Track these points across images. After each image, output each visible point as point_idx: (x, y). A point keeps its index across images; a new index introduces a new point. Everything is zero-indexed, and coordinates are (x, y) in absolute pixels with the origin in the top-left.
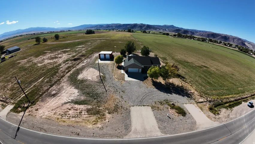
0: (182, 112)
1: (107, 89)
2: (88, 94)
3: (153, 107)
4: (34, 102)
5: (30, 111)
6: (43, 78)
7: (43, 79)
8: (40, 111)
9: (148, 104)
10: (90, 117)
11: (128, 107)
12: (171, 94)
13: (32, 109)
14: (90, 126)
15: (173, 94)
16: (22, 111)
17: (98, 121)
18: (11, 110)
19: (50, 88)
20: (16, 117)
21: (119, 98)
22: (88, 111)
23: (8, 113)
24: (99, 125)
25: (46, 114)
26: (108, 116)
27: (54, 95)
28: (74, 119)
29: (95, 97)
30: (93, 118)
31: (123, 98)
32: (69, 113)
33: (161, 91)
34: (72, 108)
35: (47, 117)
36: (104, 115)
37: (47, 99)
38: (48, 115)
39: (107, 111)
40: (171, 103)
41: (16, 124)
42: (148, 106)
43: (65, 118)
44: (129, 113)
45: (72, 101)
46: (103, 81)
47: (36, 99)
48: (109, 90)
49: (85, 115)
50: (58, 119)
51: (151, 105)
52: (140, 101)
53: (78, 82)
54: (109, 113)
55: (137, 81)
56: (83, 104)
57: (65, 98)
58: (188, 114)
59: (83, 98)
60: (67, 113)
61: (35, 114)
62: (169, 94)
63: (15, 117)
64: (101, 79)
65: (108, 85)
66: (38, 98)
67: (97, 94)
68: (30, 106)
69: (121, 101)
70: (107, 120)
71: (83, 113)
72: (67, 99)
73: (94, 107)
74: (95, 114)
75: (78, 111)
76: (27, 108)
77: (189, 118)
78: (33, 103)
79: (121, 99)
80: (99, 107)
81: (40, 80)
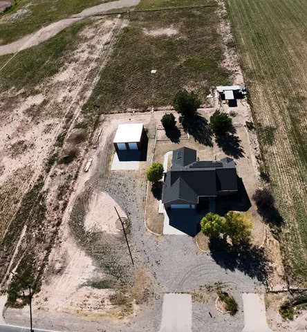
0: (233, 308)
1: (133, 257)
2: (108, 267)
3: (194, 296)
4: (35, 285)
5: (37, 303)
6: (25, 227)
7: (27, 229)
8: (52, 301)
9: (188, 291)
10: (114, 308)
11: (161, 295)
12: (233, 270)
13: (39, 299)
14: (116, 321)
15: (236, 270)
16: (25, 305)
17: (124, 315)
18: (6, 304)
19: (47, 255)
20: (21, 314)
21: (150, 276)
22: (112, 299)
23: (4, 311)
24: (126, 320)
25: (60, 305)
26: (136, 307)
27: (60, 271)
28: (96, 311)
29: (118, 274)
30: (119, 310)
31: (157, 276)
32: (89, 302)
33: (218, 263)
34: (91, 294)
35: (64, 310)
36: (130, 306)
37: (53, 278)
38: (64, 307)
39: (135, 300)
40: (224, 290)
41: (27, 326)
42: (188, 293)
43: (86, 310)
44: (161, 305)
45: (88, 282)
46: (128, 235)
47: (37, 281)
48: (137, 260)
49: (108, 306)
50: (78, 311)
51: (193, 292)
52: (179, 285)
53: (88, 239)
54: (137, 304)
55: (184, 236)
56: (103, 288)
57: (77, 276)
58: (240, 312)
59: (101, 276)
60: (86, 302)
61: (46, 307)
62: (229, 271)
63: (19, 316)
64: (124, 229)
65: (135, 248)
66: (39, 278)
67: (120, 269)
68: (33, 294)
69: (153, 282)
70: (135, 314)
71: (106, 303)
72: (81, 278)
73: (118, 292)
74: (120, 304)
75: (100, 300)
76: (30, 297)
77: (238, 319)
78: (36, 289)
79: (153, 279)
80: (124, 292)
81: (24, 233)
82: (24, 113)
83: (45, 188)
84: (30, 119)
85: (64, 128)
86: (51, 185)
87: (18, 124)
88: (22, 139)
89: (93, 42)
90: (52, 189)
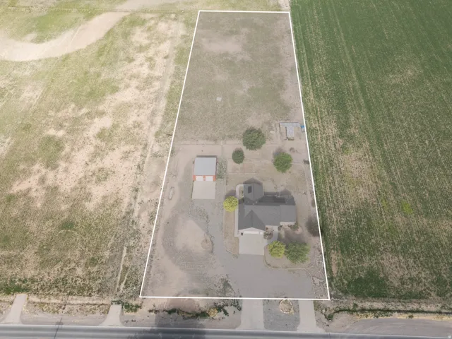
6: (125, 248)
7: (128, 250)
55: (255, 255)
81: (125, 254)
82: (94, 137)
83: (136, 214)
84: (103, 144)
85: (142, 156)
86: (140, 212)
87: (92, 149)
88: (101, 165)
89: (151, 53)
90: (142, 215)
